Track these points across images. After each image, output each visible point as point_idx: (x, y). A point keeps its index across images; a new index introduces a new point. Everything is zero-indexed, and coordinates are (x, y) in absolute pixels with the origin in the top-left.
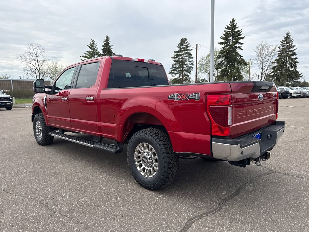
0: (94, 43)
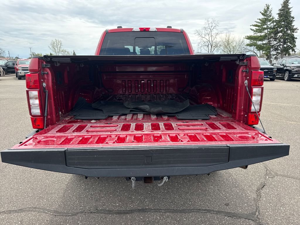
0: (268, 8)
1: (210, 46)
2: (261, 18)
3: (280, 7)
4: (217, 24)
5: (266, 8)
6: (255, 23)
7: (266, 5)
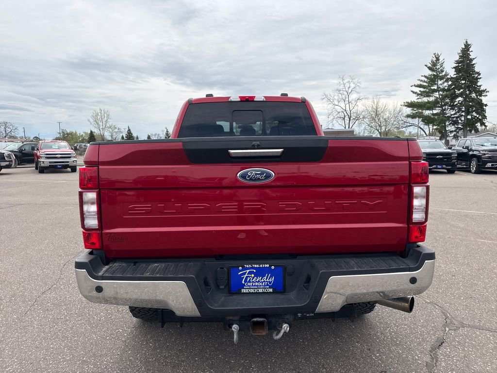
0: (438, 59)
1: (347, 118)
2: (427, 75)
3: (457, 58)
4: (358, 84)
5: (435, 59)
6: (419, 83)
7: (435, 54)
